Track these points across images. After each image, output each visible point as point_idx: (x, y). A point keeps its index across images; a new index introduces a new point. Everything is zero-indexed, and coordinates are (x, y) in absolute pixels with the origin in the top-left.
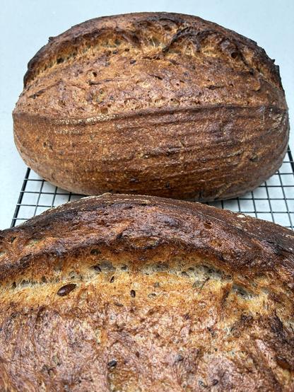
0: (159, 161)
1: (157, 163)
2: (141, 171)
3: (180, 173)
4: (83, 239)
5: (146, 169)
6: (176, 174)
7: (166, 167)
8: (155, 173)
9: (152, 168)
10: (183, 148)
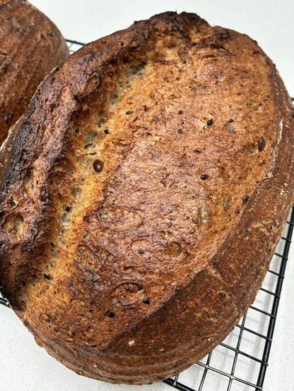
0: (5, 83)
1: (6, 86)
2: (4, 104)
3: (29, 79)
4: (58, 131)
5: (5, 98)
6: (27, 82)
7: (16, 82)
8: (13, 95)
9: (8, 93)
10: (8, 57)
